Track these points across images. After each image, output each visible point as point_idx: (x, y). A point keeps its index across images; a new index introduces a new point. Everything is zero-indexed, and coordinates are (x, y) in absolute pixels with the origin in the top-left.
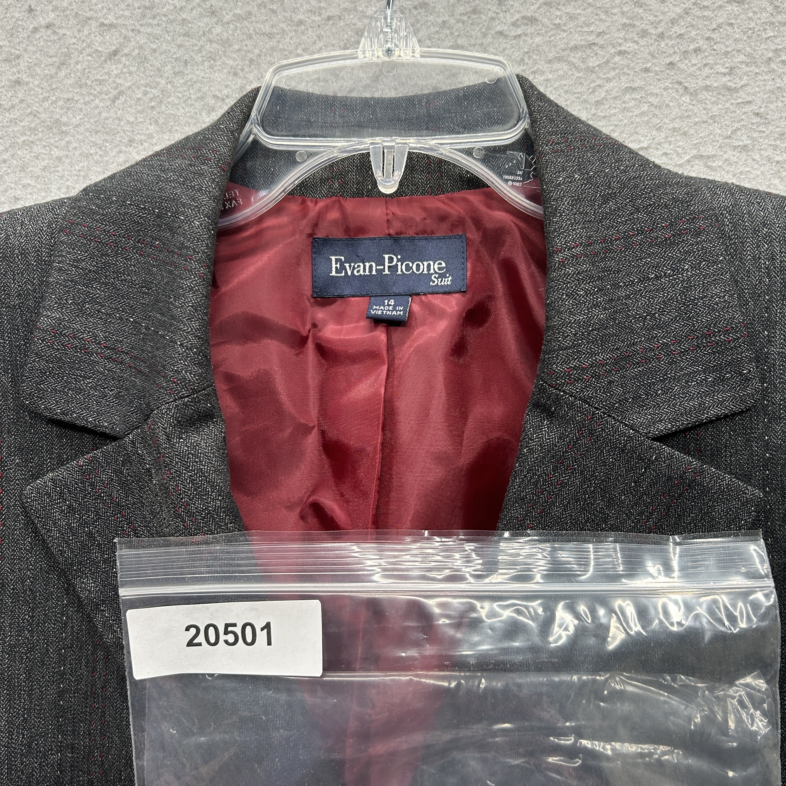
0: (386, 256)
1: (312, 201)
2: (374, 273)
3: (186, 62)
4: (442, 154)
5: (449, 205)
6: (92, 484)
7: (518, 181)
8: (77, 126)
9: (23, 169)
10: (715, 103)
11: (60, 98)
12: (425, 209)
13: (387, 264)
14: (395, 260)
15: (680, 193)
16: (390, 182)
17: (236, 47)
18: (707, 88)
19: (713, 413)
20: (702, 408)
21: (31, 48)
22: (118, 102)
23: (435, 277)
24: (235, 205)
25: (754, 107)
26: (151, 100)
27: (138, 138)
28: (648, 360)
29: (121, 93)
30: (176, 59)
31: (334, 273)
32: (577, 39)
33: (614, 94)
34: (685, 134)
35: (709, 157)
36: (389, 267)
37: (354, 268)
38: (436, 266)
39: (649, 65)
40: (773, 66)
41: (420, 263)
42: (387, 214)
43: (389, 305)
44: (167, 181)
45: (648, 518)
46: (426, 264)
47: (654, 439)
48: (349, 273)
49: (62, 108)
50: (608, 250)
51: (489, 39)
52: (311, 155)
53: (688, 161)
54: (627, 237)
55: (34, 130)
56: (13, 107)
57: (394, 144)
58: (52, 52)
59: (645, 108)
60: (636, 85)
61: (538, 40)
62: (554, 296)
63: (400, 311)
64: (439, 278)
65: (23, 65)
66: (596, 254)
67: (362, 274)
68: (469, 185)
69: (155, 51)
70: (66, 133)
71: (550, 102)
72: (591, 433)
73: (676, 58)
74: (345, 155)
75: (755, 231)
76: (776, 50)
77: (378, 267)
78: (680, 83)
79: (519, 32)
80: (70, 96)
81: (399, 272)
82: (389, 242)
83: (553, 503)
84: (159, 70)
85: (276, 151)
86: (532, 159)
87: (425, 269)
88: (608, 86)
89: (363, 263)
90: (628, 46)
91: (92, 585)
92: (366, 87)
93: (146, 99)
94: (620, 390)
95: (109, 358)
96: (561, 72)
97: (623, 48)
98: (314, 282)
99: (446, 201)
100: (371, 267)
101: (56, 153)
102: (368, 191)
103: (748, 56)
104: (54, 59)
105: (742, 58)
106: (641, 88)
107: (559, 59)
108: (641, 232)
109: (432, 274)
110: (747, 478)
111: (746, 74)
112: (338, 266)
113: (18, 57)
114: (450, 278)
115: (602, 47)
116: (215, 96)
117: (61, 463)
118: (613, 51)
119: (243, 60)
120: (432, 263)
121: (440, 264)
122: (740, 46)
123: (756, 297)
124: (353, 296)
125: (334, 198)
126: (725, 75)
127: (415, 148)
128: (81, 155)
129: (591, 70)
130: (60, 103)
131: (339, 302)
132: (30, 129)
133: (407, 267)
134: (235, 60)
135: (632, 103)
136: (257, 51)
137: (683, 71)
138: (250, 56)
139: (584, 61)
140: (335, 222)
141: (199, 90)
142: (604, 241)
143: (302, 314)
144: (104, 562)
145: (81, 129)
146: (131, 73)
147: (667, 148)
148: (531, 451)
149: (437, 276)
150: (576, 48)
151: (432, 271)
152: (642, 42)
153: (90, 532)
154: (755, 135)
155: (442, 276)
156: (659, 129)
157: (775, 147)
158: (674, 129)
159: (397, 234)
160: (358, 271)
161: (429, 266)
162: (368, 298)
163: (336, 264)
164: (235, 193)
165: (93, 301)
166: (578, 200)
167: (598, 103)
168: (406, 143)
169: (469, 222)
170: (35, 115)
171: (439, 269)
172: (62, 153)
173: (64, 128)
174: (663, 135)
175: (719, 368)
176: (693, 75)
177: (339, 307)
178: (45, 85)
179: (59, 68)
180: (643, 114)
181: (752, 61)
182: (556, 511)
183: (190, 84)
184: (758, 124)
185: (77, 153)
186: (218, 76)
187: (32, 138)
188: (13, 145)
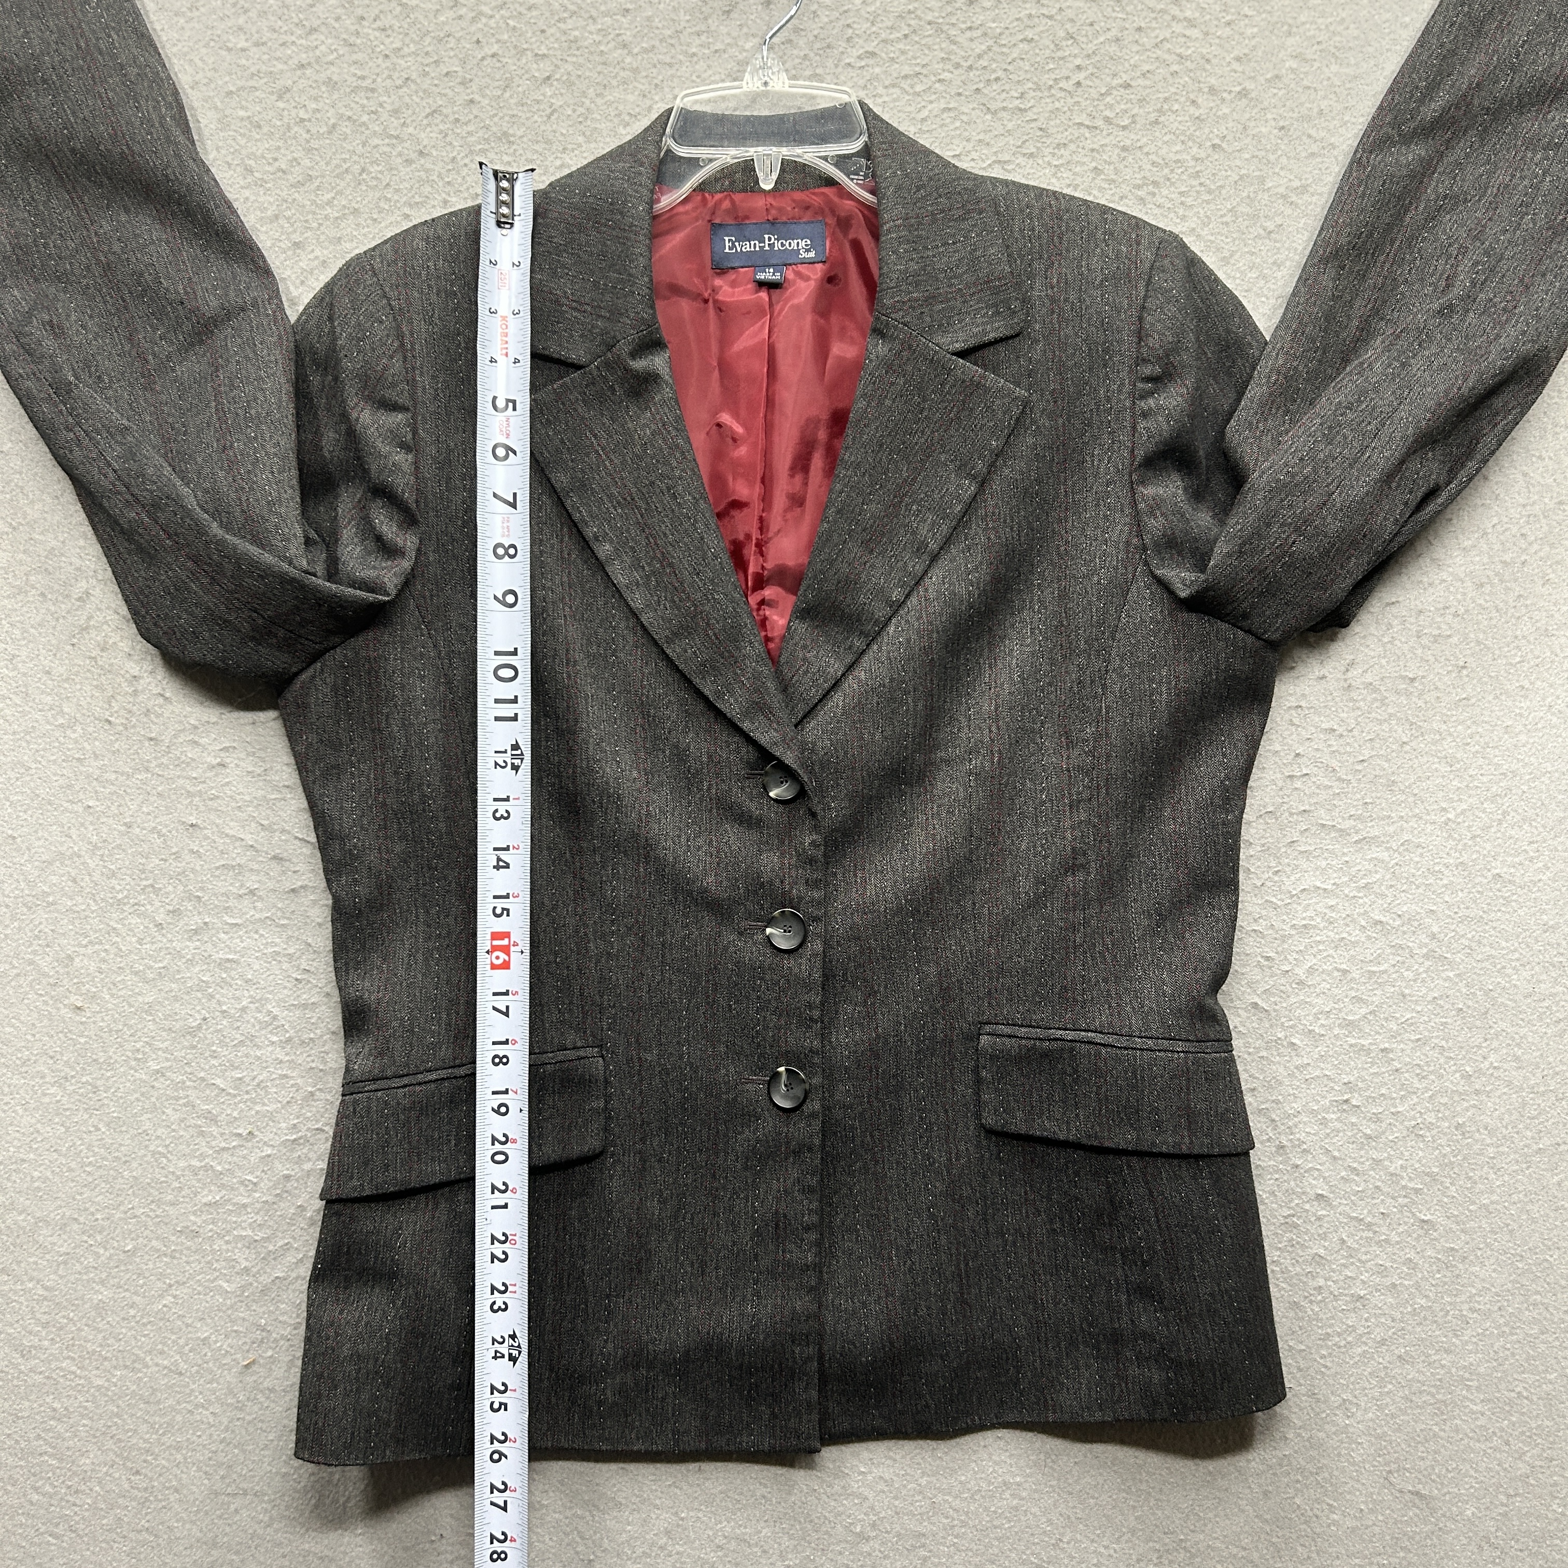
0: (766, 236)
1: (710, 196)
2: (757, 249)
3: (605, 86)
4: (806, 160)
5: (812, 198)
7: (861, 180)
8: (522, 137)
10: (1010, 120)
11: (506, 115)
12: (794, 201)
13: (767, 242)
14: (773, 239)
15: (970, 185)
16: (769, 180)
17: (644, 74)
18: (1004, 109)
19: (992, 336)
20: (985, 332)
21: (480, 73)
22: (553, 118)
23: (803, 251)
24: (656, 199)
25: (1039, 124)
28: (948, 300)
29: (555, 111)
30: (597, 83)
31: (727, 250)
32: (907, 70)
33: (935, 113)
34: (988, 144)
35: (1005, 162)
36: (769, 244)
37: (742, 246)
38: (803, 243)
39: (961, 91)
40: (1053, 91)
41: (792, 241)
42: (766, 205)
43: (769, 273)
45: (951, 411)
46: (796, 241)
47: (953, 354)
48: (739, 250)
49: (508, 123)
50: (920, 223)
51: (840, 69)
52: (711, 160)
53: (990, 165)
54: (933, 214)
55: (487, 140)
56: (470, 121)
57: (771, 152)
58: (498, 77)
59: (958, 124)
60: (951, 106)
61: (877, 70)
62: (883, 253)
63: (778, 276)
64: (805, 252)
65: (475, 87)
66: (912, 226)
67: (749, 250)
68: (826, 184)
69: (579, 76)
70: (513, 143)
71: (882, 120)
72: (910, 347)
73: (981, 85)
74: (735, 161)
75: (1022, 211)
77: (760, 245)
78: (984, 105)
79: (863, 63)
80: (515, 112)
81: (776, 248)
82: (768, 226)
84: (584, 92)
85: (681, 157)
86: (870, 163)
87: (796, 246)
88: (930, 107)
89: (749, 242)
90: (946, 76)
92: (746, 107)
93: (575, 116)
94: (928, 319)
95: (576, 309)
97: (942, 77)
98: (712, 257)
99: (810, 195)
100: (755, 244)
102: (752, 188)
103: (1035, 83)
104: (500, 83)
105: (1030, 85)
106: (955, 109)
107: (894, 86)
108: (942, 211)
109: (801, 249)
110: (1017, 384)
111: (1033, 98)
112: (730, 244)
113: (471, 81)
114: (814, 252)
115: (926, 76)
116: (629, 114)
118: (933, 79)
120: (800, 241)
121: (806, 241)
122: (1028, 76)
123: (1022, 257)
124: (742, 267)
125: (726, 193)
126: (1017, 98)
127: (787, 156)
129: (918, 94)
130: (507, 118)
131: (732, 272)
133: (783, 245)
135: (948, 120)
136: (660, 77)
137: (986, 95)
138: (656, 81)
139: (912, 87)
140: (727, 212)
142: (918, 217)
143: (705, 281)
145: (525, 139)
146: (562, 94)
147: (974, 155)
148: (871, 361)
150: (906, 77)
151: (800, 247)
152: (956, 72)
154: (1039, 145)
155: (808, 251)
156: (968, 140)
157: (1054, 155)
158: (980, 141)
159: (774, 219)
160: (745, 248)
161: (798, 243)
162: (753, 268)
164: (657, 188)
166: (899, 188)
167: (924, 120)
168: (780, 152)
169: (827, 210)
170: (487, 128)
171: (806, 245)
173: (512, 139)
174: (972, 145)
175: (995, 305)
176: (994, 99)
177: (732, 276)
178: (493, 104)
179: (505, 90)
180: (956, 128)
181: (1038, 88)
182: (888, 402)
183: (609, 104)
184: (1042, 137)
185: (523, 158)
186: (631, 98)
187: (487, 146)
188: (471, 152)
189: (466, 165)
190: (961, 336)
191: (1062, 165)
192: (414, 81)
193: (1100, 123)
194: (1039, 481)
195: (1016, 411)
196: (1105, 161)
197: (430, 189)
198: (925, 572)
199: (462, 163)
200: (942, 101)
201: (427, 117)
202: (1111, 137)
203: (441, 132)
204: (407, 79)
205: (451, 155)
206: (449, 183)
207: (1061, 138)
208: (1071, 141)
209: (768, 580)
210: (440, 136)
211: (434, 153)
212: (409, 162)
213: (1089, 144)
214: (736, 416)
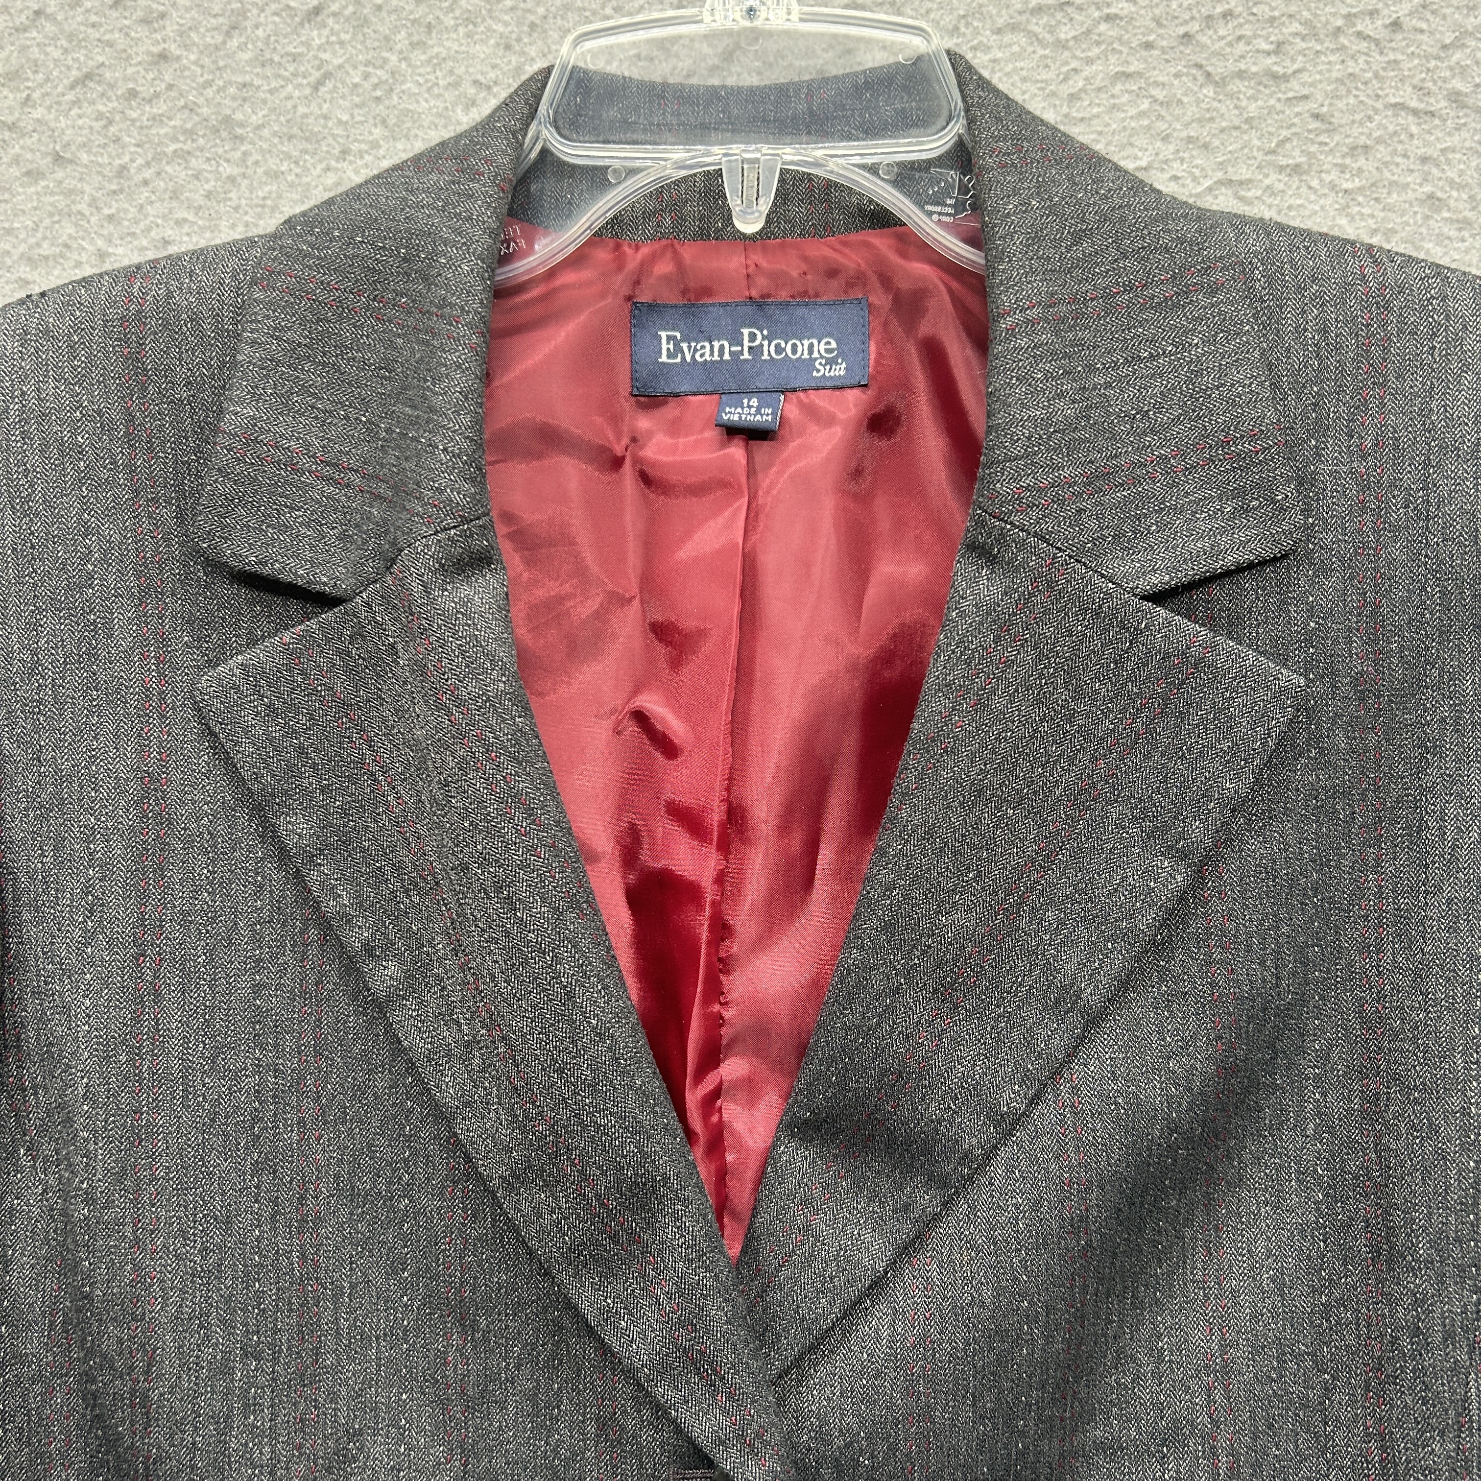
0: (746, 332)
1: (630, 246)
2: (727, 357)
3: (429, 26)
4: (832, 172)
5: (841, 252)
6: (303, 673)
7: (947, 214)
8: (259, 127)
9: (175, 195)
10: (1253, 98)
11: (230, 83)
12: (805, 259)
13: (746, 344)
14: (759, 337)
15: (1190, 230)
16: (753, 213)
18: (1241, 75)
19: (1230, 560)
20: (1216, 552)
22: (323, 89)
23: (820, 364)
24: (514, 250)
25: (1313, 106)
26: (376, 87)
27: (355, 147)
28: (1137, 481)
29: (328, 75)
30: (414, 22)
31: (664, 359)
33: (1098, 83)
34: (1206, 146)
35: (1241, 183)
36: (750, 348)
37: (696, 350)
38: (822, 347)
39: (1152, 38)
40: (1343, 40)
41: (798, 343)
42: (747, 266)
43: (749, 407)
44: (418, 205)
45: (1135, 717)
46: (806, 343)
47: (1144, 598)
48: (688, 358)
49: (234, 98)
50: (1078, 315)
52: (632, 172)
53: (1210, 189)
54: (1108, 296)
55: (190, 134)
56: (157, 95)
57: (758, 155)
59: (1145, 105)
60: (1131, 69)
62: (998, 382)
63: (768, 415)
64: (826, 364)
65: (171, 29)
66: (1062, 320)
67: (709, 359)
68: (872, 223)
70: (241, 139)
71: (997, 92)
72: (1050, 587)
73: (1194, 27)
74: (683, 173)
75: (1300, 289)
76: (1348, 17)
77: (733, 349)
78: (1199, 66)
80: (248, 78)
81: (766, 357)
82: (749, 310)
83: (993, 692)
84: (387, 39)
85: (574, 167)
86: (969, 180)
87: (806, 352)
88: (1088, 71)
89: (710, 342)
91: (302, 826)
92: (714, 69)
93: (367, 85)
94: (1093, 524)
95: (329, 479)
96: (1015, 48)
97: (1112, 10)
98: (633, 371)
99: (838, 247)
100: (722, 348)
101: (227, 169)
102: (717, 230)
103: (1306, 23)
104: (221, 20)
105: (1295, 27)
106: (1140, 74)
107: (1014, 28)
108: (1129, 288)
109: (816, 359)
110: (1283, 660)
111: (1302, 53)
112: (671, 347)
113: (163, 16)
114: (844, 365)
116: (476, 82)
117: (253, 642)
118: (1097, 14)
119: (519, 24)
120: (815, 342)
121: (828, 343)
123: (1299, 389)
124: (695, 394)
125: (664, 242)
126: (1268, 54)
127: (792, 163)
128: (266, 173)
129: (1063, 45)
130: (232, 90)
131: (672, 402)
132: (185, 132)
133: (779, 350)
134: (506, 24)
135: (1125, 98)
136: (541, 10)
137: (1204, 47)
138: (532, 18)
139: (1051, 30)
140: (666, 279)
141: (451, 72)
142: (1075, 300)
143: (616, 420)
144: (322, 791)
145: (266, 133)
146: (342, 43)
147: (1177, 168)
148: (962, 614)
149: (823, 362)
150: (1039, 10)
151: (815, 355)
153: (301, 747)
154: (1313, 148)
155: (831, 362)
156: (1165, 139)
157: (1343, 168)
158: (1190, 140)
159: (762, 297)
160: (702, 355)
161: (811, 346)
162: (717, 396)
163: (668, 343)
164: (515, 231)
165: (305, 390)
166: (1036, 238)
167: (1073, 97)
168: (778, 155)
169: (873, 279)
170: (191, 108)
171: (828, 351)
172: (236, 171)
173: (239, 131)
174: (1172, 148)
175: (1240, 493)
176: (1220, 55)
177: (670, 410)
178: (206, 61)
179: (228, 34)
180: (1142, 114)
181: (1311, 32)
182: (998, 703)
183: (437, 62)
184: (1318, 132)
185: (260, 171)
186: (480, 50)
187: (188, 146)
188: (158, 157)
189: (146, 183)
190: (1162, 558)
191: (1361, 189)
192: (51, 18)
193: (1440, 104)
194: (1321, 863)
195: (1280, 719)
196: (1451, 183)
197: (71, 230)
198: (1072, 1054)
199: (138, 178)
200: (1113, 59)
201: (72, 87)
202: (1464, 134)
203: (100, 116)
204: (38, 13)
205: (118, 162)
206: (110, 218)
207: (1358, 135)
208: (1379, 141)
209: (733, 1042)
210: (97, 125)
211: (84, 157)
212: (33, 175)
213: (1417, 148)
214: (673, 699)
